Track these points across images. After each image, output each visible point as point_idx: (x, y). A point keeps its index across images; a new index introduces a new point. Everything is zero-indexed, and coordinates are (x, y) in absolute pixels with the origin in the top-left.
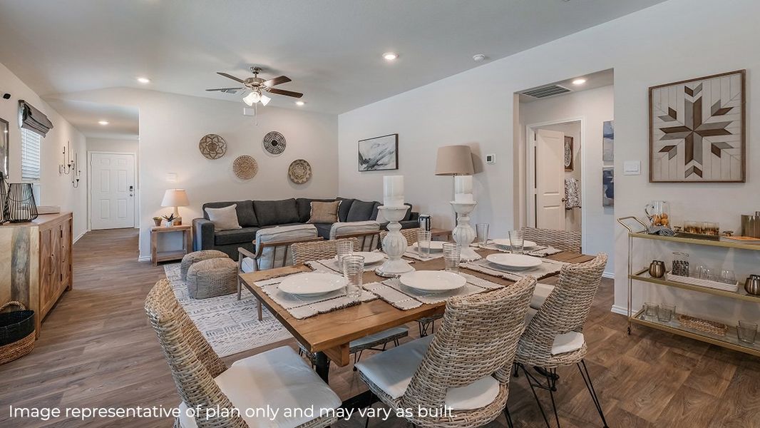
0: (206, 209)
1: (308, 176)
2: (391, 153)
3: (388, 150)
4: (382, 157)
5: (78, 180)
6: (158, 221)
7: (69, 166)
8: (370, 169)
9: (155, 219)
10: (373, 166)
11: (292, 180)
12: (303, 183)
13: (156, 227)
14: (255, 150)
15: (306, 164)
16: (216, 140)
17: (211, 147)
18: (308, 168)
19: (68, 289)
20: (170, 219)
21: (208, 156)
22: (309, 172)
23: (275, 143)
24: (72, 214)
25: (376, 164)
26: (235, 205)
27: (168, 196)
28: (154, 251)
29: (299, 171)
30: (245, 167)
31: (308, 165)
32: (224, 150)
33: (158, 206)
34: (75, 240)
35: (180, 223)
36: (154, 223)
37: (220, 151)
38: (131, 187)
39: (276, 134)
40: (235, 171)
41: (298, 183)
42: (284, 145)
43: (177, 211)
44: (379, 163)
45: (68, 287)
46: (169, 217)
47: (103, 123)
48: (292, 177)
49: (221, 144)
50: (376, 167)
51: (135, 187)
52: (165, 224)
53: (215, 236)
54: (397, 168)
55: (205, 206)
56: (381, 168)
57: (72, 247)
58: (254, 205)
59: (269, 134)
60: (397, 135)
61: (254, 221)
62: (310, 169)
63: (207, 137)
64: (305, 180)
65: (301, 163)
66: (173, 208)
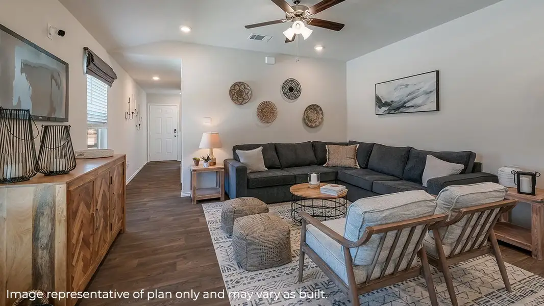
0: (237, 151)
1: (320, 120)
2: (427, 93)
3: (422, 90)
4: (413, 99)
5: (140, 125)
6: (197, 162)
7: (133, 113)
8: (393, 112)
9: (195, 159)
10: (399, 108)
11: (307, 124)
12: (316, 126)
13: (196, 168)
14: (276, 96)
15: (318, 109)
16: (242, 87)
17: (239, 93)
18: (320, 112)
19: (120, 233)
20: (207, 160)
21: (236, 101)
22: (321, 116)
23: (291, 89)
24: (125, 156)
25: (403, 106)
26: (261, 148)
27: (205, 139)
28: (194, 189)
29: (313, 116)
30: (267, 112)
31: (321, 109)
32: (250, 96)
33: (197, 147)
34: (127, 182)
35: (215, 164)
36: (193, 163)
37: (245, 98)
38: (175, 130)
39: (292, 80)
40: (259, 116)
41: (311, 127)
42: (299, 91)
43: (212, 153)
44: (407, 105)
45: (121, 230)
46: (206, 157)
47: (156, 78)
48: (307, 121)
49: (247, 91)
50: (402, 110)
51: (178, 130)
52: (203, 165)
53: (248, 179)
54: (438, 109)
55: (235, 148)
56: (412, 110)
57: (125, 188)
58: (276, 147)
59: (287, 81)
60: (438, 72)
61: (277, 163)
62: (322, 114)
63: (235, 84)
64: (317, 123)
65: (314, 108)
66: (209, 149)
